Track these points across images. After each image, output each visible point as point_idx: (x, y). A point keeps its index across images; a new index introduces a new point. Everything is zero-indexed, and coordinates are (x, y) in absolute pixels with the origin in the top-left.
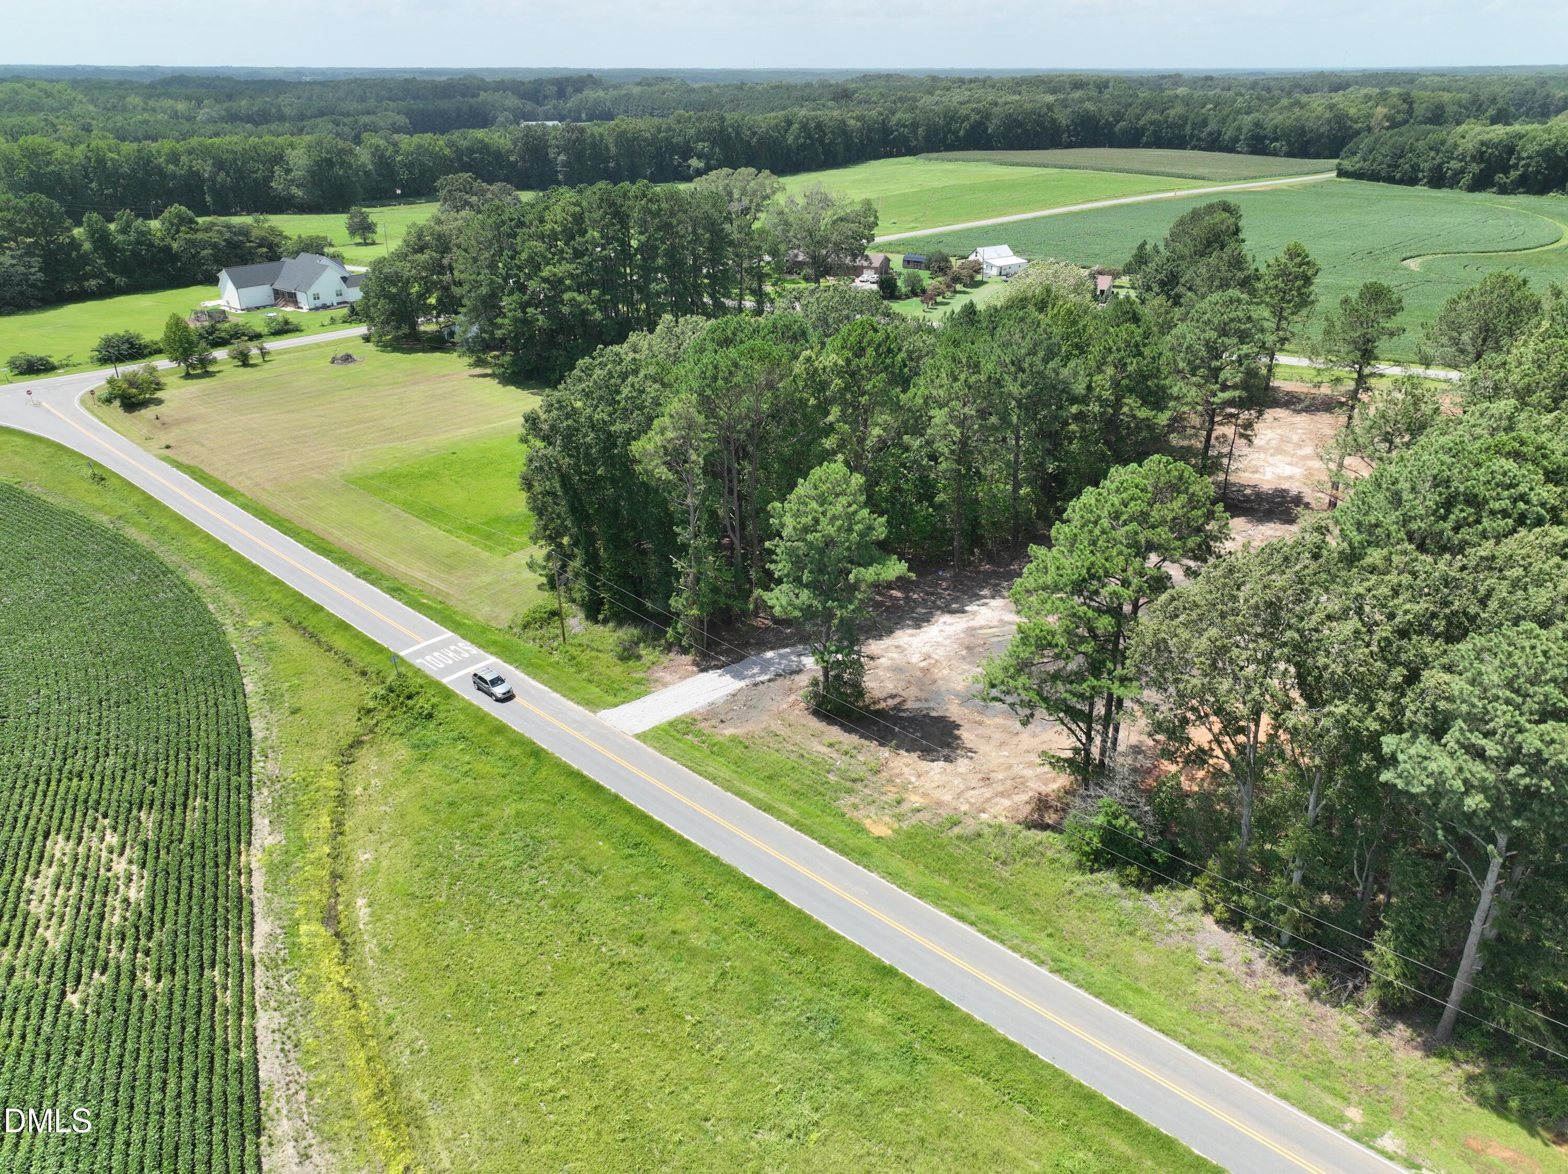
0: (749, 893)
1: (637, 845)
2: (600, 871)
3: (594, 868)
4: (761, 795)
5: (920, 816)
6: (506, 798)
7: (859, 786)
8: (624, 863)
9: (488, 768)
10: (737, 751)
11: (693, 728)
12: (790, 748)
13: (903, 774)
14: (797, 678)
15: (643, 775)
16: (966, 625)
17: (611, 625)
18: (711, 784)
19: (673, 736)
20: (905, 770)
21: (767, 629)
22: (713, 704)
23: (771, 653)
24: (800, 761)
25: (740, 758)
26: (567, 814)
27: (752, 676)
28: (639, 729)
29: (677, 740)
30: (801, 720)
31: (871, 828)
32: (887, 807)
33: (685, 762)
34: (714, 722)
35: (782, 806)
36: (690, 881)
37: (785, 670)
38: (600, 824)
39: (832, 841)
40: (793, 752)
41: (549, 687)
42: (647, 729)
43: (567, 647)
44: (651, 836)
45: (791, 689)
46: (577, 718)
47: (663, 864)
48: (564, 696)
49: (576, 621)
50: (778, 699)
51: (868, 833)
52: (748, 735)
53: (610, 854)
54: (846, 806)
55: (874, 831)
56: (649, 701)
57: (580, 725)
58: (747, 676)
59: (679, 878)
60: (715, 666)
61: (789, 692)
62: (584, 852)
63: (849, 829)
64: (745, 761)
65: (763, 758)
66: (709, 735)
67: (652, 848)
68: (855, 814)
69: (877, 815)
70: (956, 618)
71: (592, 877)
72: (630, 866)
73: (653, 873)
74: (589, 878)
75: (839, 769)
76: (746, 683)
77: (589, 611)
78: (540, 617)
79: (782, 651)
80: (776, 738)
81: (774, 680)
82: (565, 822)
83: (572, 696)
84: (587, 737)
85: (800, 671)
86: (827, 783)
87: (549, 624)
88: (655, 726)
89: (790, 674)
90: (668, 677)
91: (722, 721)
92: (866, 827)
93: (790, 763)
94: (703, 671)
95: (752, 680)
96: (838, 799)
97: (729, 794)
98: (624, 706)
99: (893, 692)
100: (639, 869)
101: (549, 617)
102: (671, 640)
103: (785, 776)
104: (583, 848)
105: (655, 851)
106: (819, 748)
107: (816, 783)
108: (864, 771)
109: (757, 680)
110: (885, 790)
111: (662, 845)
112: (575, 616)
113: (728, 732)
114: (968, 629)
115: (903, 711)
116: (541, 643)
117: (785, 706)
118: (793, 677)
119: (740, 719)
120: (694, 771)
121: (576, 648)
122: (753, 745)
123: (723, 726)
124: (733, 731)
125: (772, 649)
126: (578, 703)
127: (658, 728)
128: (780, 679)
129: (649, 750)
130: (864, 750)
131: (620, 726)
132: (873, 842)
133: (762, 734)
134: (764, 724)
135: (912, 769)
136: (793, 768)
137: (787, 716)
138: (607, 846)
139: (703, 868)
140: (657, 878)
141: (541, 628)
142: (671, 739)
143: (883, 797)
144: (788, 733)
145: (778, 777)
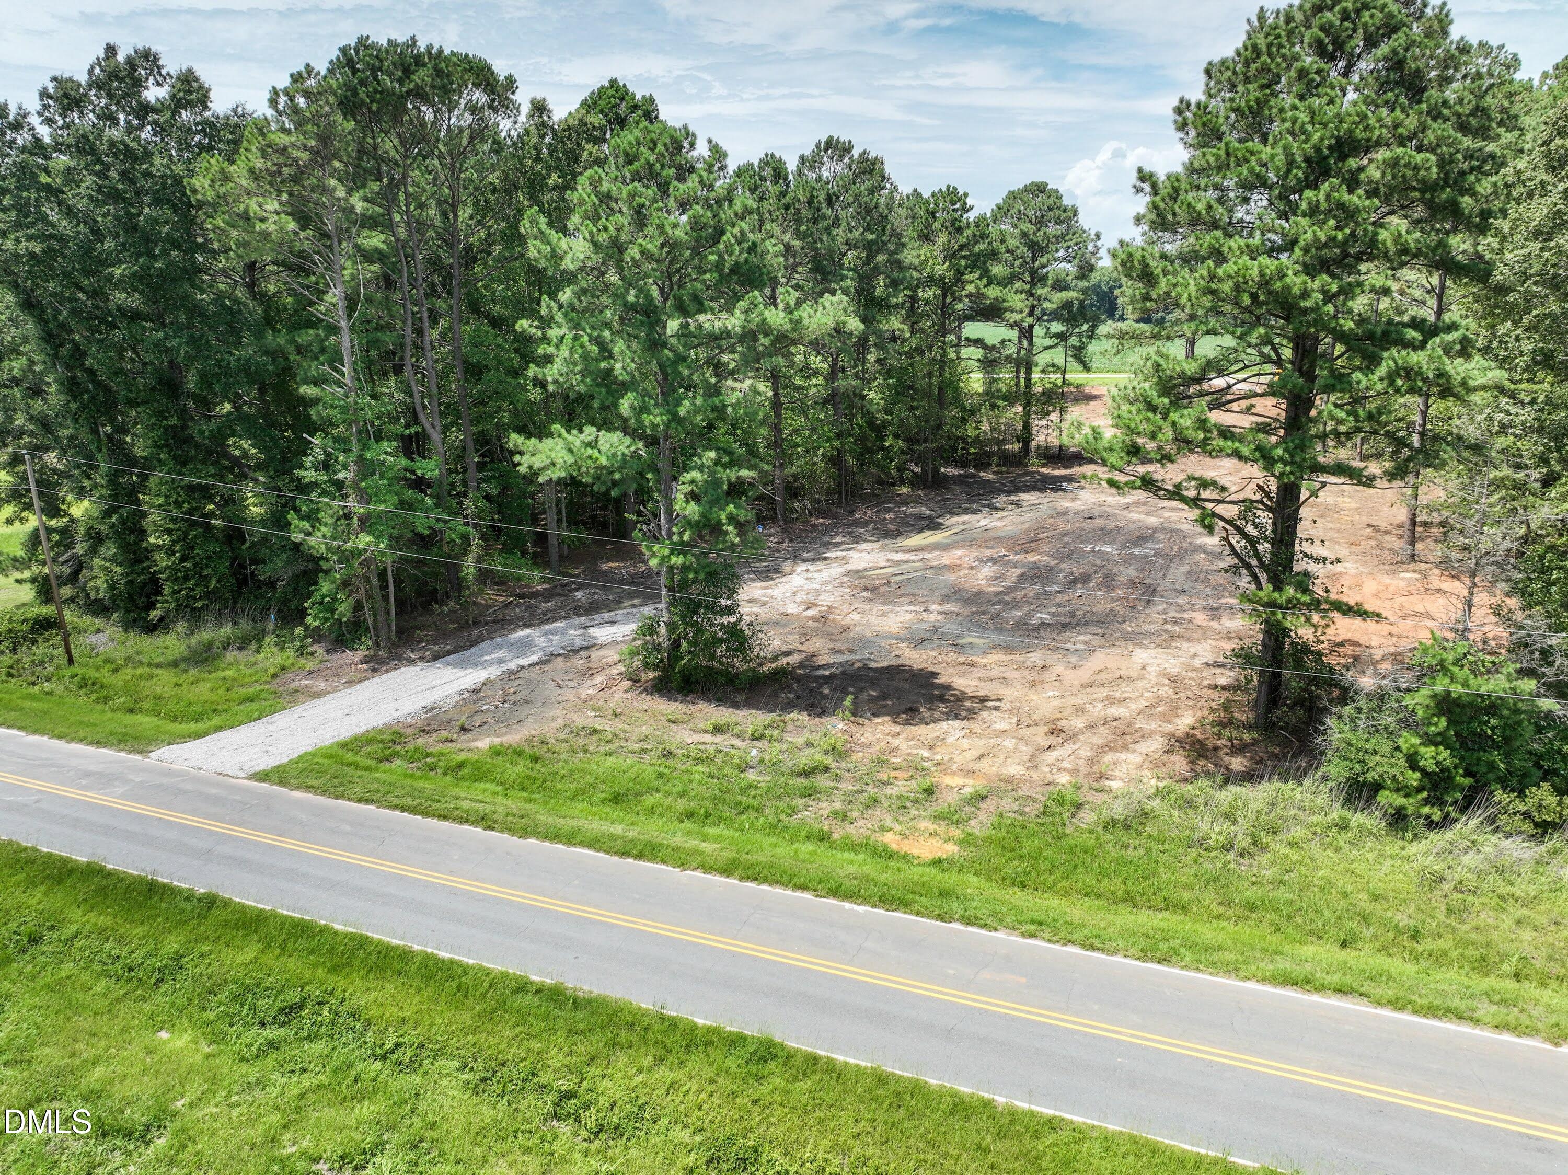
0: (696, 1062)
1: (290, 1011)
2: (157, 1123)
3: (136, 1116)
5: (989, 805)
7: (823, 781)
8: (253, 1072)
10: (520, 768)
11: (399, 748)
12: (636, 746)
13: (897, 748)
14: (595, 654)
15: (288, 844)
16: (842, 570)
17: (181, 627)
18: (479, 830)
19: (356, 766)
20: (896, 742)
21: (507, 605)
22: (433, 708)
23: (528, 631)
24: (670, 763)
25: (528, 777)
26: (47, 978)
27: (500, 661)
28: (265, 763)
29: (368, 769)
30: (636, 704)
31: (906, 847)
32: (909, 804)
33: (396, 801)
34: (445, 734)
35: (678, 840)
36: (489, 1075)
37: (563, 648)
38: (160, 981)
39: (847, 884)
40: (644, 751)
41: (20, 728)
42: (285, 760)
43: (76, 669)
44: (332, 978)
45: (590, 668)
46: (92, 768)
47: (386, 1047)
48: (60, 737)
49: (103, 637)
50: (571, 684)
51: (905, 857)
52: (530, 740)
53: (199, 1058)
54: (820, 819)
55: (916, 852)
56: (283, 720)
57: (104, 780)
58: (492, 663)
59: (448, 1075)
60: (421, 659)
61: (589, 673)
62: (99, 1072)
63: (861, 857)
64: (544, 781)
65: (583, 770)
66: (442, 754)
67: (344, 1009)
68: (851, 829)
69: (900, 823)
70: (820, 565)
71: (132, 1147)
72: (275, 1076)
73: (356, 1081)
74: (117, 1153)
75: (762, 761)
76: (494, 672)
77: (128, 611)
78: (10, 631)
79: (548, 627)
80: (595, 737)
81: (548, 661)
82: (37, 1001)
83: (81, 734)
84: (122, 797)
85: (594, 645)
86: (750, 786)
87: (34, 642)
88: (306, 754)
89: (576, 651)
90: (322, 685)
91: (463, 729)
92: (894, 847)
93: (650, 769)
94: (397, 667)
95: (504, 667)
96: (794, 810)
97: (532, 841)
98: (220, 734)
99: (784, 649)
100: (307, 1081)
101: (33, 630)
102: (317, 623)
103: (651, 790)
104: (95, 1062)
105: (354, 1015)
106: (697, 738)
107: (728, 791)
108: (818, 757)
109: (512, 665)
110: (884, 777)
111: (374, 994)
112: (99, 631)
113: (484, 744)
114: (848, 573)
115: (819, 667)
116: (13, 671)
117: (590, 692)
118: (583, 654)
119: (504, 721)
120: (425, 813)
121: (98, 669)
122: (550, 755)
123: (468, 736)
124: (497, 741)
125: (526, 626)
126: (98, 743)
127: (314, 755)
128: (560, 659)
129: (298, 794)
130: (790, 727)
131: (214, 765)
132: (934, 871)
133: (562, 736)
134: (560, 722)
135: (908, 739)
136: (661, 775)
137: (601, 703)
138: (186, 1037)
139: (521, 1029)
140: (375, 1092)
141: (14, 650)
142: (349, 770)
143: (888, 791)
144: (619, 725)
145: (636, 795)
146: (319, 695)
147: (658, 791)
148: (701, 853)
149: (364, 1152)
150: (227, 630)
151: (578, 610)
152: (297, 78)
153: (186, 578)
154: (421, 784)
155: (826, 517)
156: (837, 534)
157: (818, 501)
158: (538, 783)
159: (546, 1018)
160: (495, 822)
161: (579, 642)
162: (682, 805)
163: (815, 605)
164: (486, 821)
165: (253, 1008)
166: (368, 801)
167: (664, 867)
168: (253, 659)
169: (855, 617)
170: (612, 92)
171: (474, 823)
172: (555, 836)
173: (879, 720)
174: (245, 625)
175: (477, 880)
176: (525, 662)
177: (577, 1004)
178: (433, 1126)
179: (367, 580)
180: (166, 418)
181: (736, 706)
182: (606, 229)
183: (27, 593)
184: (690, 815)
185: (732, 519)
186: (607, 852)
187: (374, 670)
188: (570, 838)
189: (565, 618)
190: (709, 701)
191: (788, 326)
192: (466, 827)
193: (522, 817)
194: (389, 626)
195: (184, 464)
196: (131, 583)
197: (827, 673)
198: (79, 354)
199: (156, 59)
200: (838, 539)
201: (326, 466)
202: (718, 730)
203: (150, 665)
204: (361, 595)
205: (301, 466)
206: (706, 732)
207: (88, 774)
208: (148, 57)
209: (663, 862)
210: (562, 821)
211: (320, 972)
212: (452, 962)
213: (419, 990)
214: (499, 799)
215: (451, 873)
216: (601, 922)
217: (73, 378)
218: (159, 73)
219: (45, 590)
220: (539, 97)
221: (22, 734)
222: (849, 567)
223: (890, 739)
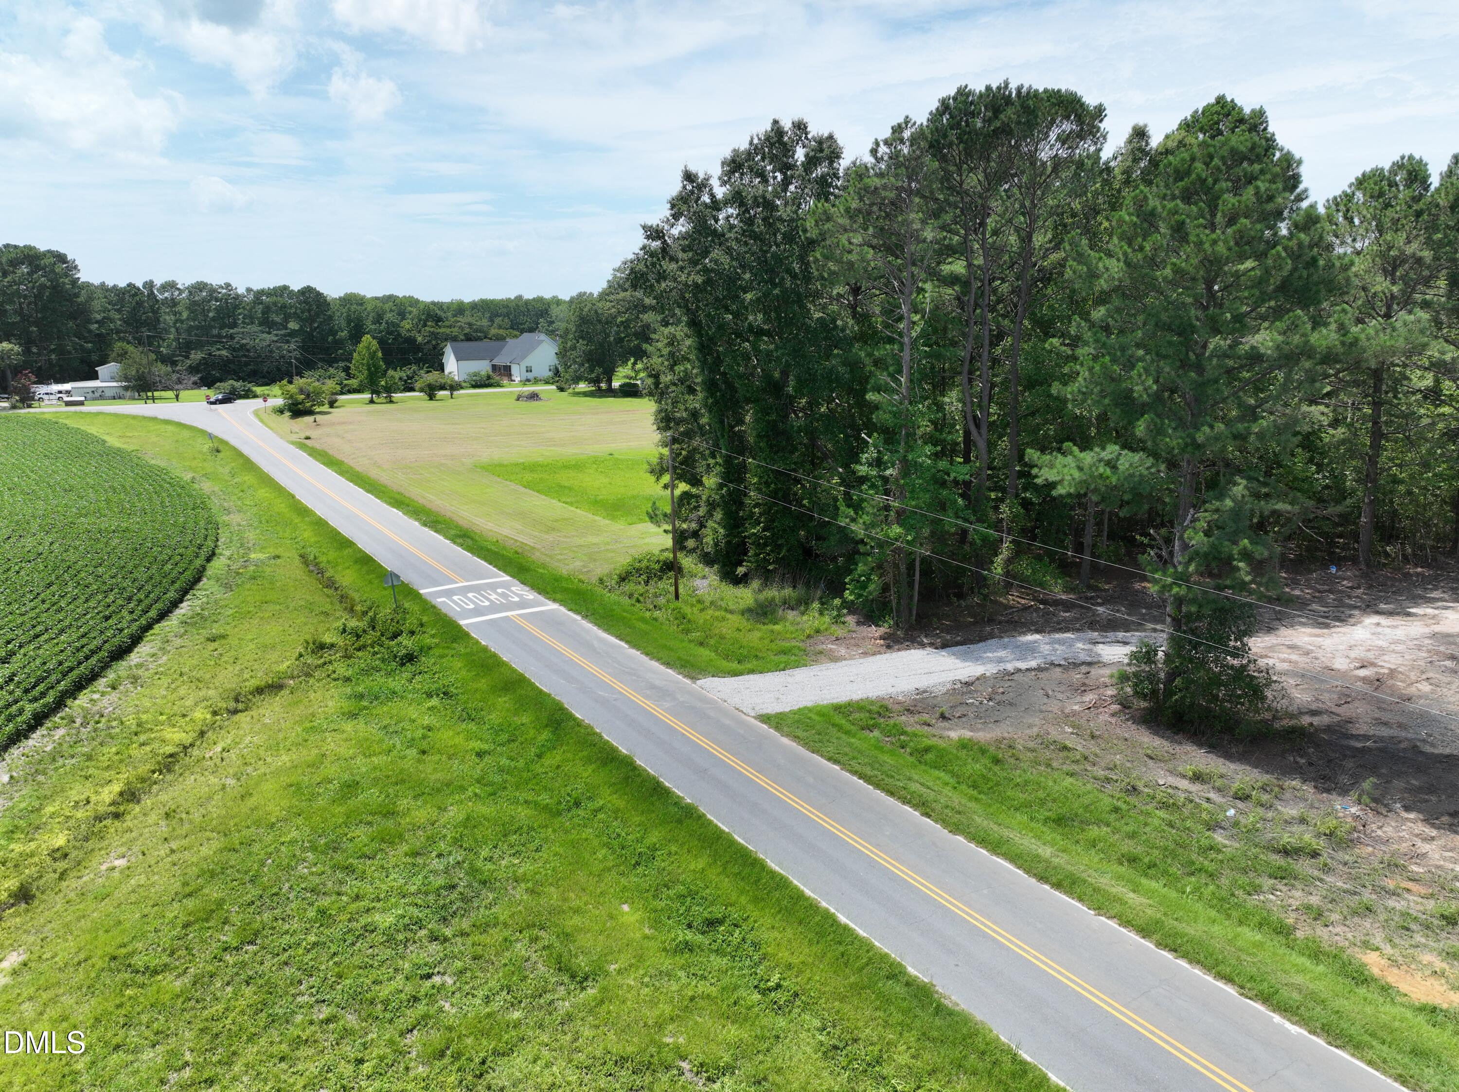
1: (712, 924)
4: (1046, 852)
6: (463, 789)
7: (1304, 866)
8: (667, 963)
9: (459, 740)
10: (976, 767)
11: (882, 720)
12: (1101, 773)
13: (1424, 855)
14: (1095, 672)
15: (762, 781)
16: (1427, 630)
17: (756, 584)
18: (917, 813)
19: (840, 728)
20: (1424, 847)
21: (1026, 608)
22: (925, 692)
23: (1037, 637)
24: (1133, 800)
25: (983, 777)
26: (574, 836)
27: (1000, 660)
28: (772, 708)
29: (848, 733)
30: (1118, 730)
31: (1393, 977)
32: (1413, 926)
33: (858, 768)
34: (926, 717)
35: (1104, 881)
36: (841, 1045)
37: (1065, 659)
38: (638, 864)
39: (1284, 992)
40: (1108, 780)
41: (627, 642)
42: (787, 710)
43: (678, 604)
44: (750, 907)
45: (1084, 684)
46: (657, 683)
47: (770, 984)
48: (647, 654)
49: (705, 582)
50: (1060, 696)
51: (1386, 989)
52: (999, 741)
53: (638, 935)
54: (1285, 908)
55: (1404, 987)
56: (800, 675)
57: (660, 693)
58: (991, 661)
59: (809, 1030)
60: (931, 645)
61: (1083, 688)
62: (577, 920)
63: (1321, 968)
64: (998, 784)
65: (1038, 784)
66: (915, 735)
67: (750, 937)
68: (1322, 932)
69: (1394, 946)
70: (1396, 621)
71: (572, 987)
72: (682, 974)
73: (735, 1003)
74: (563, 988)
75: (1236, 824)
76: (990, 669)
77: (724, 565)
78: (647, 567)
79: (1057, 636)
80: (1065, 753)
81: (1046, 669)
82: (561, 850)
83: (660, 655)
84: (666, 710)
85: (1099, 662)
86: (1211, 848)
87: (661, 579)
88: (806, 708)
89: (1076, 665)
90: (843, 651)
91: (943, 717)
92: (1376, 971)
93: (1107, 800)
94: (908, 648)
95: (1002, 666)
96: (1257, 889)
97: (960, 838)
98: (751, 676)
99: (1314, 707)
100: (703, 987)
101: (662, 570)
102: (852, 598)
103: (1099, 822)
104: (577, 911)
105: (756, 945)
106: (1172, 780)
107: (1184, 846)
108: (1307, 837)
109: (1010, 667)
110: (1391, 884)
111: (776, 934)
112: (704, 577)
113: (954, 735)
114: (1434, 636)
115: (1352, 737)
116: (641, 599)
117: (1076, 707)
118: (1084, 669)
119: (983, 717)
120: (877, 786)
121: (692, 606)
122: (1012, 761)
123: (946, 724)
124: (968, 734)
125: (1038, 631)
126: (668, 664)
127: (810, 710)
128: (1058, 669)
129: (785, 741)
130: (1288, 795)
131: (736, 701)
132: (1421, 1019)
133: (1031, 745)
134: (1035, 730)
135: (1445, 848)
136: (1116, 810)
137: (1083, 722)
138: (637, 916)
139: (881, 1014)
140: (746, 1020)
141: (647, 583)
142: (833, 731)
143: (1391, 903)
144: (1093, 747)
145: (1082, 822)
146: (836, 659)
147: (1108, 825)
148: (1123, 902)
149: (718, 1068)
150: (788, 592)
151: (1094, 624)
152: (897, 130)
153: (765, 545)
154: (886, 758)
155: (1429, 566)
156: (1436, 588)
157: (1422, 547)
158: (991, 784)
159: (905, 1012)
160: (933, 810)
161: (1083, 657)
162: (1127, 846)
163: (1373, 665)
164: (925, 807)
165: (688, 910)
166: (836, 762)
167: (1079, 905)
168: (799, 619)
169: (1425, 687)
170: (1217, 108)
171: (915, 807)
172: (982, 842)
173: (1412, 816)
174: (801, 591)
175: (896, 860)
176: (1023, 665)
177: (940, 1010)
178: (779, 1071)
179: (896, 566)
180: (768, 414)
181: (1228, 756)
182: (1141, 249)
183: (668, 541)
184: (1133, 860)
185: (1246, 555)
186: (1028, 871)
187: (889, 647)
188: (995, 846)
189: (1078, 630)
190: (1200, 745)
191: (1340, 349)
192: (907, 808)
193: (959, 813)
194: (910, 610)
195: (776, 453)
196: (728, 543)
197: (1359, 745)
198: (718, 361)
199: (806, 128)
200: (1435, 594)
201: (878, 463)
202: (1197, 777)
203: (726, 610)
204: (889, 578)
205: (858, 462)
206: (1184, 776)
207: (653, 687)
208: (800, 127)
209: (1080, 900)
210: (996, 828)
211: (743, 900)
212: (846, 928)
213: (810, 942)
214: (947, 791)
215: (877, 846)
216: (994, 939)
217: (713, 379)
218: (806, 138)
219: (680, 538)
220: (1141, 124)
221: (626, 646)
222: (1437, 628)
223: (1419, 843)
